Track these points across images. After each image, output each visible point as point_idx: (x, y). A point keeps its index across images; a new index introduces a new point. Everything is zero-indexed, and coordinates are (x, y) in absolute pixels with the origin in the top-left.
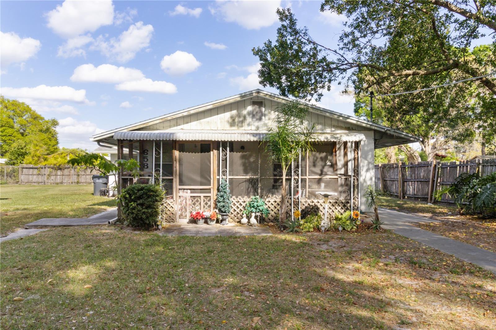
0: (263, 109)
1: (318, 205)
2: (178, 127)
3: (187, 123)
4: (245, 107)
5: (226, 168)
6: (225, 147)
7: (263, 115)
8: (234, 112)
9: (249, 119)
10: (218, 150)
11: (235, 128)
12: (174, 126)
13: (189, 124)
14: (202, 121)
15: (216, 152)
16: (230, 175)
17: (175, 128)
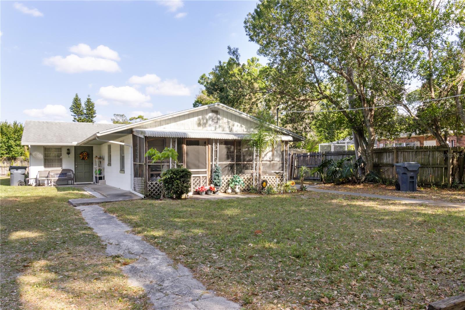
0: (219, 116)
1: (267, 179)
2: (162, 126)
3: (168, 124)
4: (207, 114)
5: (217, 157)
6: (216, 143)
7: (218, 119)
8: (200, 117)
9: (210, 122)
10: (212, 145)
11: (201, 128)
12: (159, 126)
13: (169, 125)
14: (178, 122)
15: (210, 146)
16: (219, 162)
17: (159, 127)
